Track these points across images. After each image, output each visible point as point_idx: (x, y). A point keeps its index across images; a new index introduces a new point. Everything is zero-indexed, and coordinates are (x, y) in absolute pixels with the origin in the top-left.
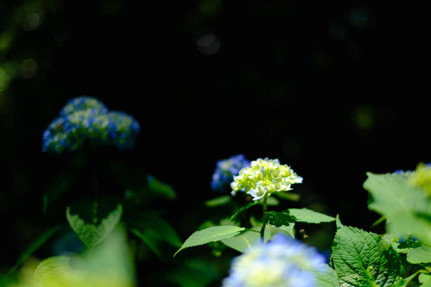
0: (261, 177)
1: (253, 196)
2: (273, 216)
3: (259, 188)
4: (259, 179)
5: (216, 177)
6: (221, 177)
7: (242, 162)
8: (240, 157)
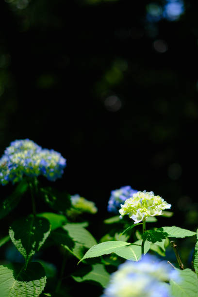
0: (140, 206)
1: (134, 220)
2: (150, 234)
3: (139, 214)
4: (139, 207)
5: (111, 202)
6: (115, 203)
7: (129, 191)
8: (128, 188)
